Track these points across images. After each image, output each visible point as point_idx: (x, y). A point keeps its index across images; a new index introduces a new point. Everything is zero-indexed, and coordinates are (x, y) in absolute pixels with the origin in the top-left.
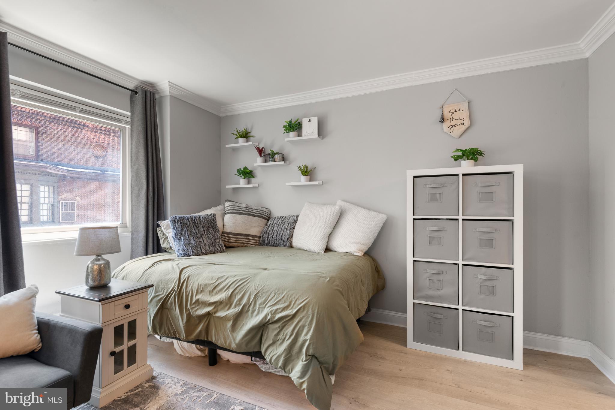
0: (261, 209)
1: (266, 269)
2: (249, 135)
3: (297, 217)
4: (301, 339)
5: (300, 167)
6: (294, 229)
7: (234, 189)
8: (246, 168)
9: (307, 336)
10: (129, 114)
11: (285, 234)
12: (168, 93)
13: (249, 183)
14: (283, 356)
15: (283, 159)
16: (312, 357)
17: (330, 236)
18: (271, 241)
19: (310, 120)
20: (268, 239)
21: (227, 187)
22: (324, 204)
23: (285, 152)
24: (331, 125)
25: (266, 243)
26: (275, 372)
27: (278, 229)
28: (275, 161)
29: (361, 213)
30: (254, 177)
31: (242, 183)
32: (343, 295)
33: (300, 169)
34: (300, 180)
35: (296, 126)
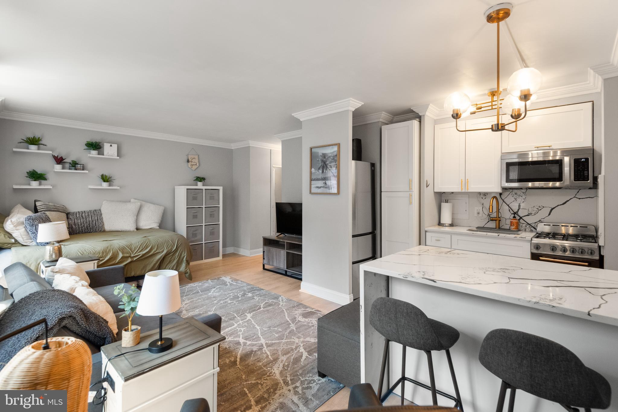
0: (61, 206)
3: (100, 210)
5: (101, 176)
6: (102, 219)
7: (20, 189)
9: (185, 254)
15: (84, 168)
16: (187, 261)
17: (137, 220)
19: (111, 145)
21: (15, 187)
28: (76, 169)
30: (46, 179)
31: (32, 184)
34: (101, 185)
35: (95, 146)
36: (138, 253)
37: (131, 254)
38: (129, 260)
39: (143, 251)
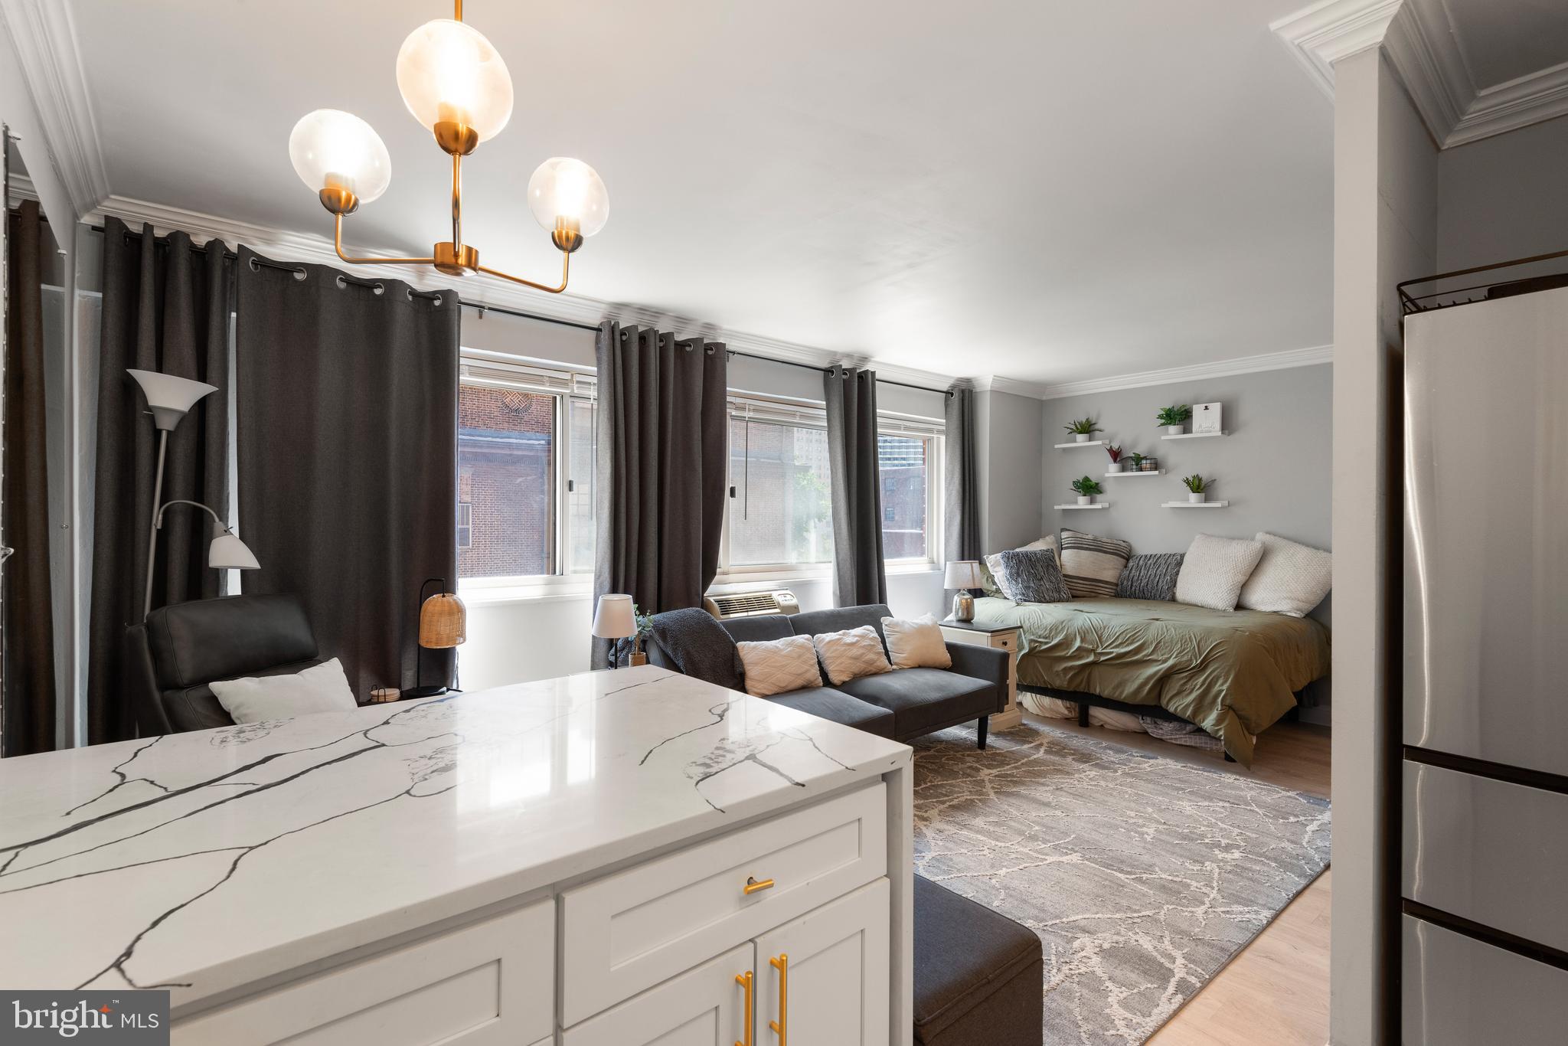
0: (1115, 542)
1: (1157, 620)
2: (1092, 428)
3: (1182, 556)
4: (1216, 688)
5: (1187, 479)
6: (1177, 573)
7: (1063, 510)
8: (1087, 479)
9: (1222, 687)
10: (944, 421)
11: (1163, 582)
12: (989, 388)
13: (1092, 502)
14: (1192, 706)
15: (1156, 466)
16: (1229, 708)
17: (1244, 587)
18: (1137, 592)
19: (1206, 408)
20: (1131, 588)
21: (1056, 507)
22: (1233, 539)
23: (1160, 453)
24: (1245, 413)
25: (1128, 593)
26: (1171, 739)
27: (1149, 573)
28: (1141, 470)
29: (1302, 553)
30: (1101, 493)
31: (1082, 502)
32: (1268, 652)
33: (1187, 482)
34: (1187, 500)
35: (1180, 417)
36: (1113, 648)
37: (1098, 647)
38: (1091, 658)
39: (1122, 648)
